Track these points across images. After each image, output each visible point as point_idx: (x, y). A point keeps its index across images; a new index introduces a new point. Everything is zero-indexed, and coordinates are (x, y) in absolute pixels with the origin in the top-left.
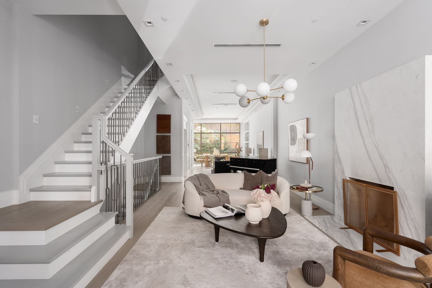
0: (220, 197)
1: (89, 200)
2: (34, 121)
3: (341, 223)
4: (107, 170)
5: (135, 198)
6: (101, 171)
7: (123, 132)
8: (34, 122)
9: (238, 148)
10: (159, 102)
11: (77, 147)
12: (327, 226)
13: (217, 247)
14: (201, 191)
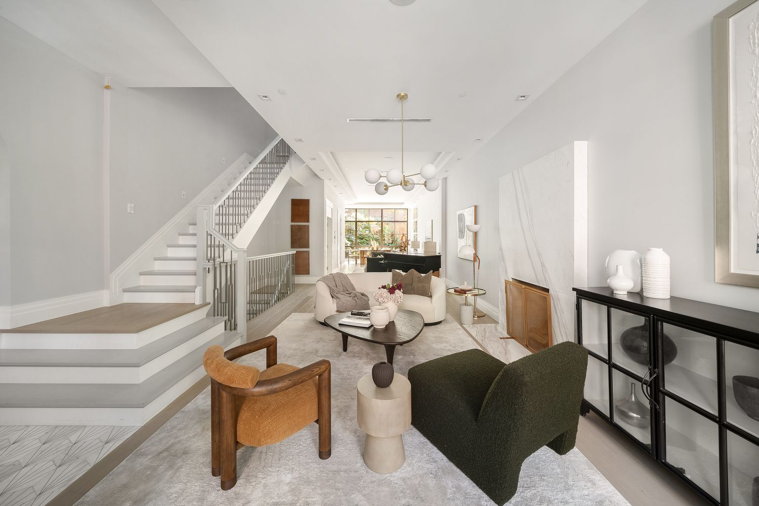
0: (357, 300)
1: (192, 302)
2: (129, 209)
3: (504, 332)
4: (215, 269)
5: (250, 303)
6: (209, 268)
7: (239, 222)
8: (128, 212)
9: (404, 240)
10: (291, 184)
11: (182, 240)
12: (485, 336)
13: (343, 357)
14: (335, 294)
